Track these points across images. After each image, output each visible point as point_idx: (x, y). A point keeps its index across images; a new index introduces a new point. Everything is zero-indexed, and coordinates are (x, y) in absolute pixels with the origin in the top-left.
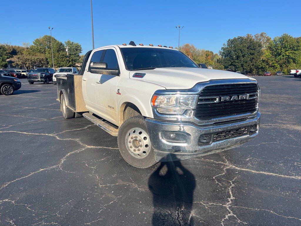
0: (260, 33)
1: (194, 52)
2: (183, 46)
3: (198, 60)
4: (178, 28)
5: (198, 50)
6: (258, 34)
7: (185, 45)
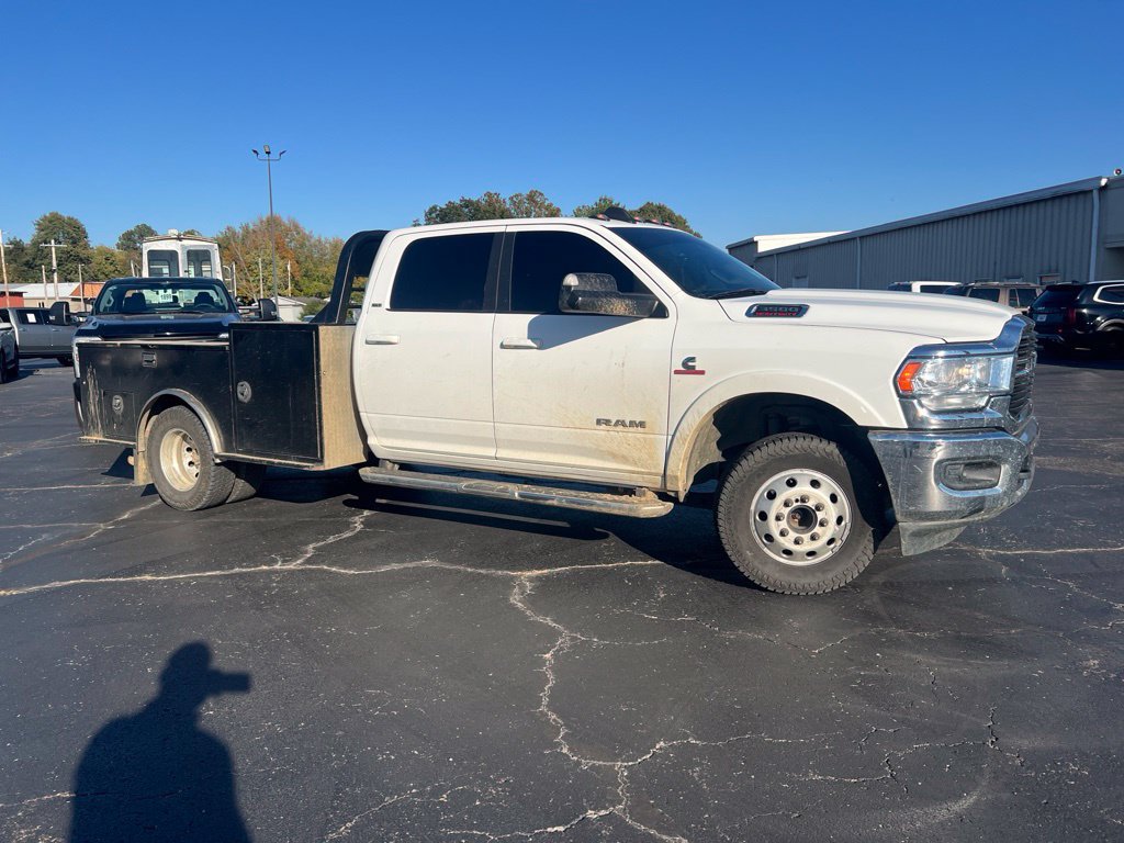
0: (526, 192)
1: (302, 245)
2: (258, 222)
3: (323, 277)
4: (263, 155)
5: (320, 241)
6: (520, 195)
7: (264, 219)
